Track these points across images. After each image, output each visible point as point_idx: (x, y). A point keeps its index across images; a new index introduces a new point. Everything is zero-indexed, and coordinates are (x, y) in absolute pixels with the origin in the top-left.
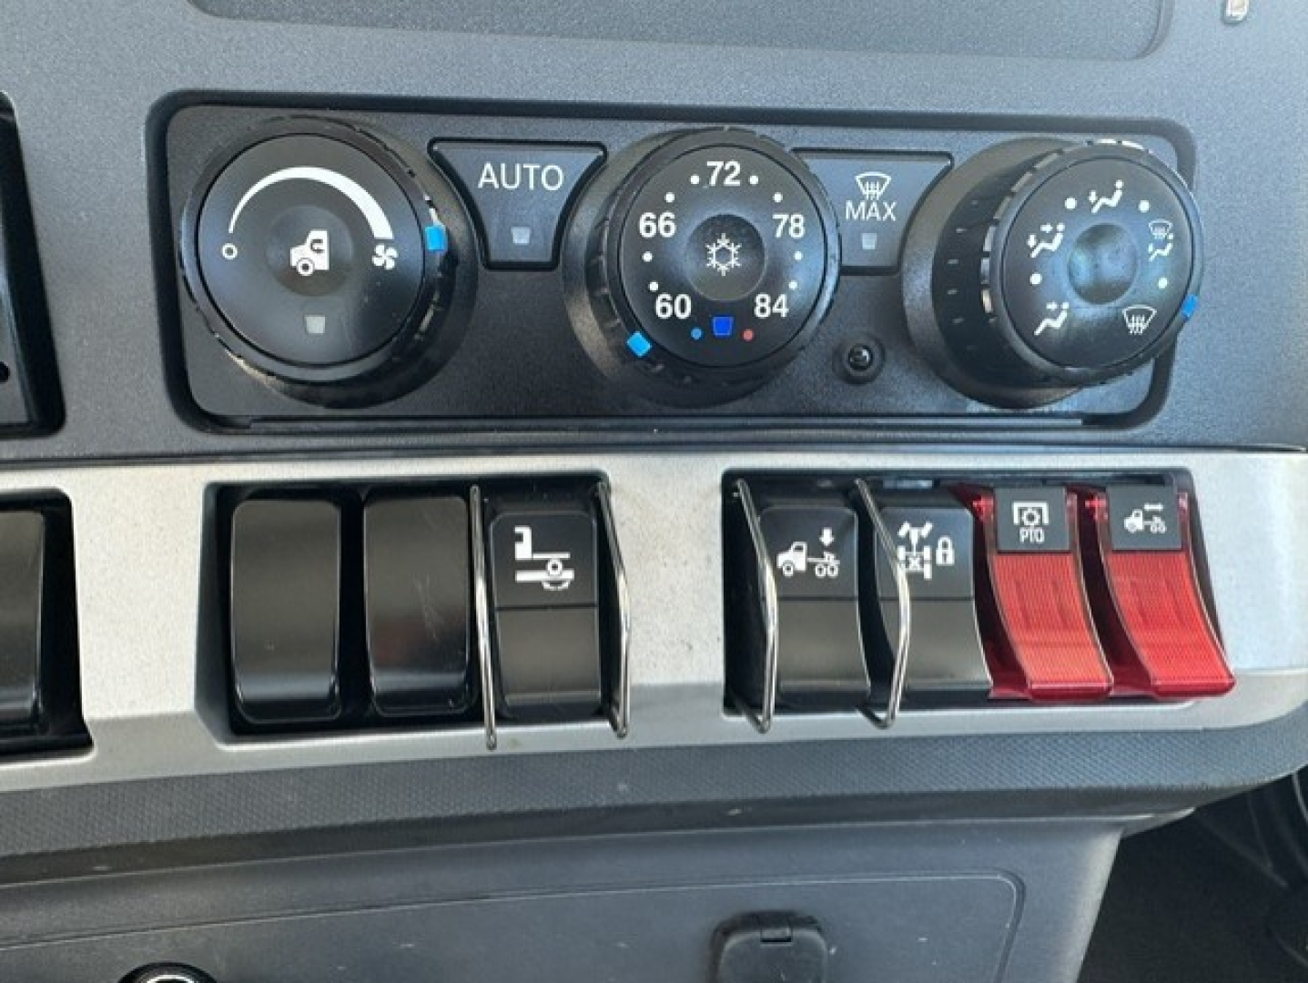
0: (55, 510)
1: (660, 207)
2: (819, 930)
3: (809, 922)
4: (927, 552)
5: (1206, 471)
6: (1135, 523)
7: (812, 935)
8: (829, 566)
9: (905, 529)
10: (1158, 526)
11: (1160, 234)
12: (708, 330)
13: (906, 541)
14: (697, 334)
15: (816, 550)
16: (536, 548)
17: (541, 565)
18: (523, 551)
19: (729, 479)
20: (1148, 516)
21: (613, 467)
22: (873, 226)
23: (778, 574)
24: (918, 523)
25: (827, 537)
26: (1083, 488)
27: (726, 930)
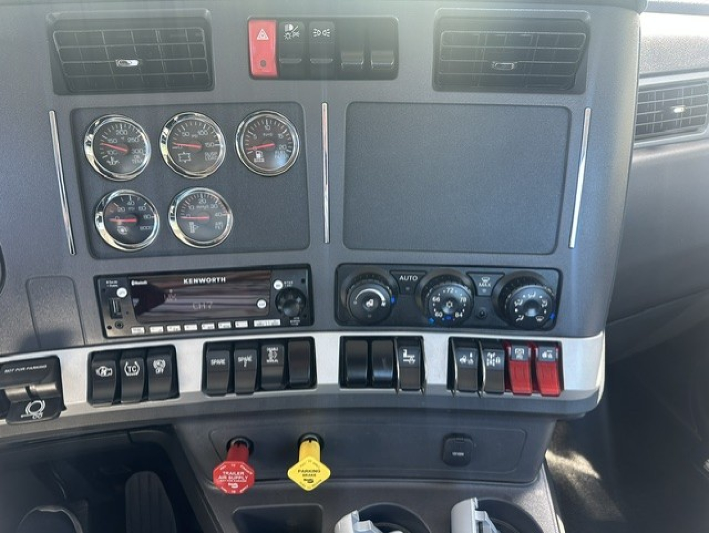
0: (311, 340)
1: (437, 296)
2: (471, 439)
3: (470, 437)
4: (494, 360)
5: (565, 342)
6: (544, 355)
7: (468, 440)
8: (471, 362)
9: (489, 354)
10: (550, 356)
11: (544, 302)
12: (445, 319)
13: (489, 358)
14: (443, 319)
15: (468, 358)
16: (408, 354)
17: (408, 358)
18: (405, 355)
19: (450, 339)
20: (548, 353)
21: (425, 335)
22: (485, 288)
23: (459, 363)
24: (492, 353)
25: (471, 355)
26: (533, 345)
27: (447, 437)
